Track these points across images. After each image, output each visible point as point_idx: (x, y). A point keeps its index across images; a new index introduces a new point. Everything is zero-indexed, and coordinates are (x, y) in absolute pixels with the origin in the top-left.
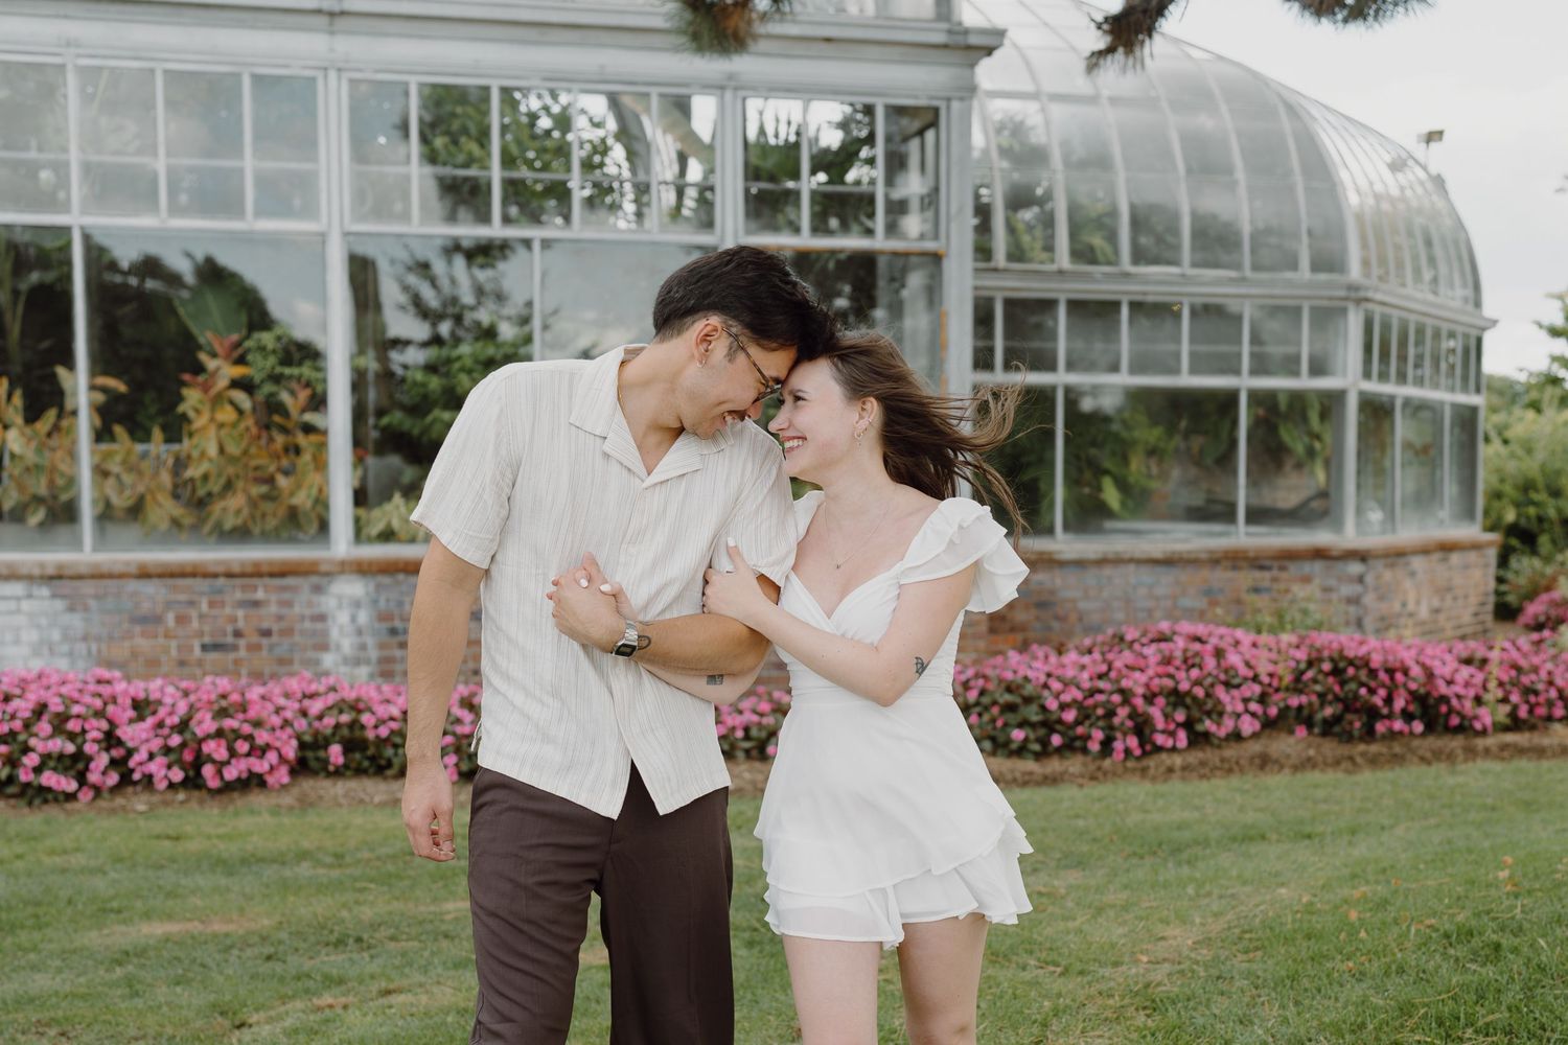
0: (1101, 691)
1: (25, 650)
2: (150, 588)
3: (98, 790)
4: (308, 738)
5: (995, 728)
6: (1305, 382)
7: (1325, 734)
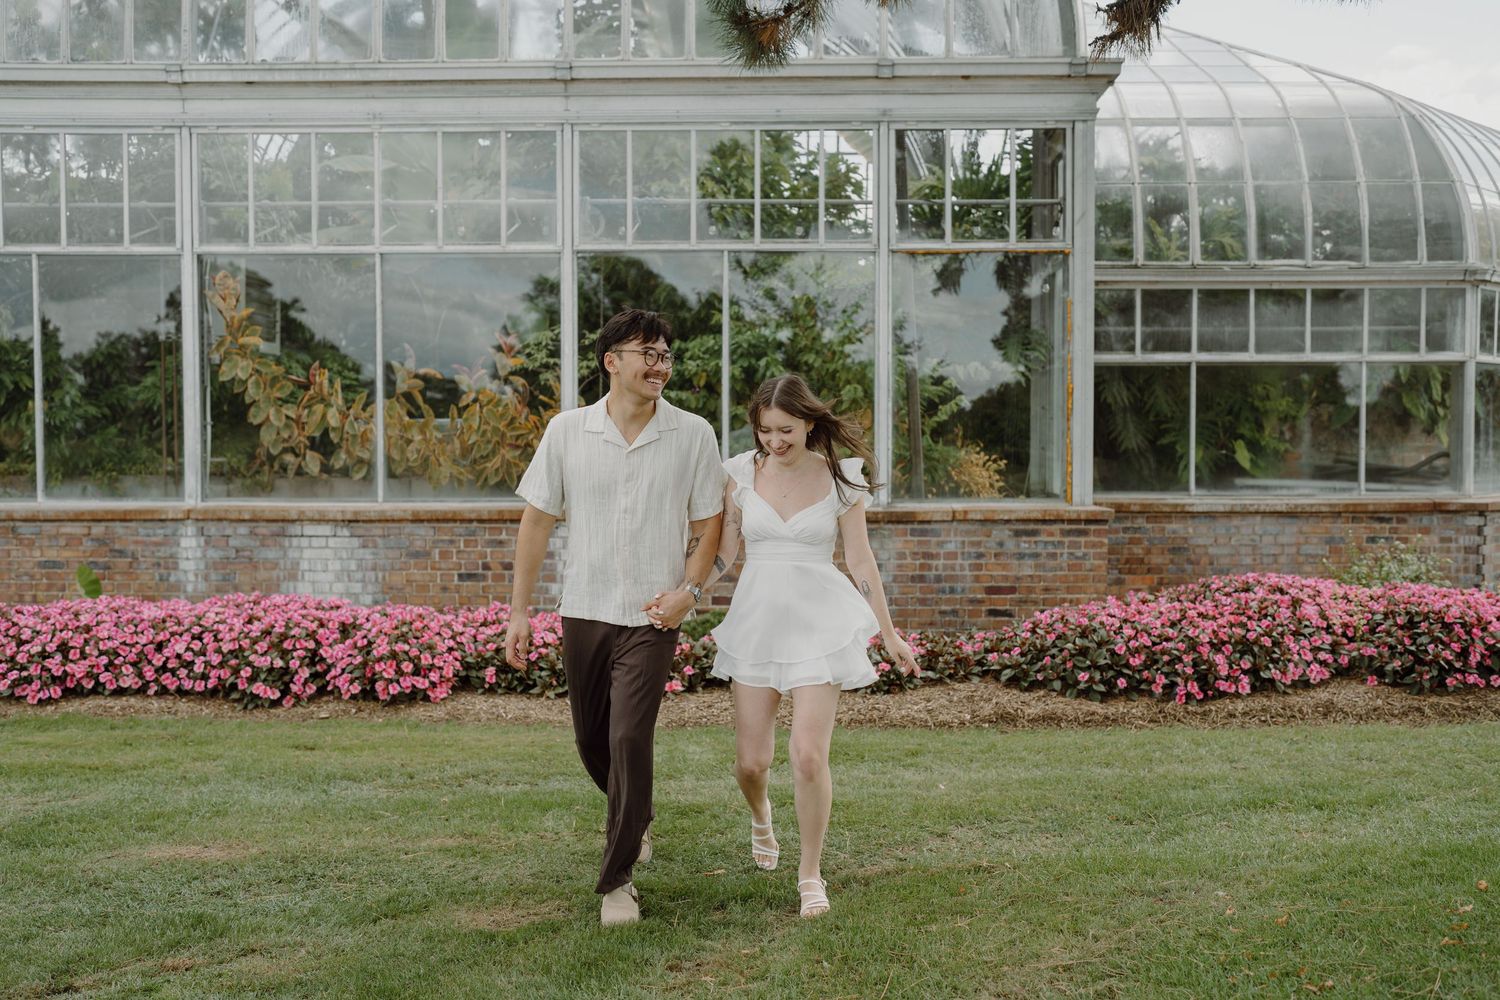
0: (1168, 640)
1: (330, 577)
2: (423, 530)
3: (298, 697)
4: (469, 660)
5: (1065, 670)
6: (1424, 356)
7: (1394, 684)
